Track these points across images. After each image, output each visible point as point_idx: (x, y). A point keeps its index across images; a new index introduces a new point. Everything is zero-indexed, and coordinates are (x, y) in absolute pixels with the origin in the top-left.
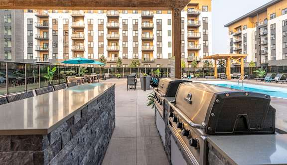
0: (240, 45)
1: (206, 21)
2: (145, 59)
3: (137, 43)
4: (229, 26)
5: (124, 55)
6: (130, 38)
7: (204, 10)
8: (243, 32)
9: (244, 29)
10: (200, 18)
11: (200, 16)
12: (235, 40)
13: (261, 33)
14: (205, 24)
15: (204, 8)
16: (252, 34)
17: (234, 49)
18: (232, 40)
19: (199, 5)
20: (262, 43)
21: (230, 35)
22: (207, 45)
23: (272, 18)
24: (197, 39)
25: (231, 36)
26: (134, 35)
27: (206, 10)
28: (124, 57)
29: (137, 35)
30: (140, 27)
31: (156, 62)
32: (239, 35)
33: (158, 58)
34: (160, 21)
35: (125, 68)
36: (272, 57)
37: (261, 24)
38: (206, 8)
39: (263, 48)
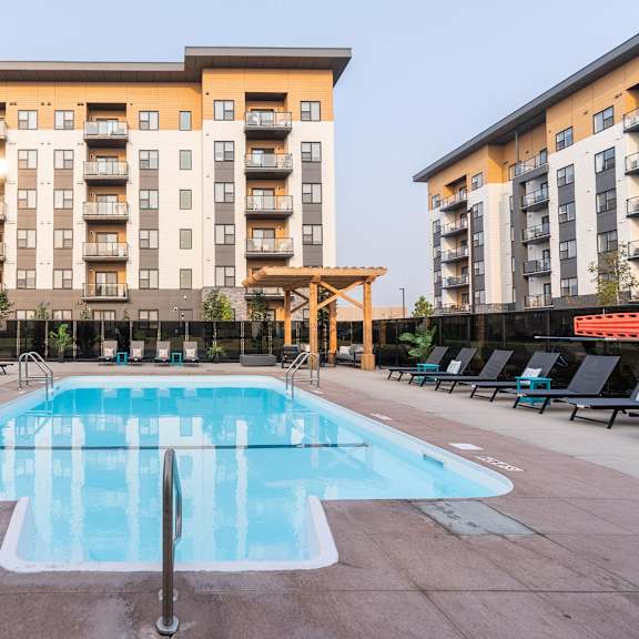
0: (464, 243)
1: (315, 155)
2: (99, 292)
3: (68, 235)
4: (428, 176)
5: (22, 275)
6: (45, 216)
7: (306, 116)
8: (472, 198)
9: (475, 186)
10: (293, 145)
11: (290, 138)
12: (449, 225)
13: (530, 200)
14: (312, 165)
15: (306, 107)
16: (501, 205)
17: (445, 257)
18: (439, 227)
19: (289, 97)
20: (530, 235)
21: (431, 208)
22: (316, 239)
23: (561, 145)
24: (281, 219)
25: (436, 214)
26: (59, 205)
27: (315, 115)
28: (21, 284)
29: (68, 205)
30: (79, 175)
31: (137, 302)
32: (458, 209)
33: (145, 288)
34: (153, 155)
35: (25, 323)
36: (565, 284)
37: (528, 167)
38: (315, 107)
39: (534, 254)
